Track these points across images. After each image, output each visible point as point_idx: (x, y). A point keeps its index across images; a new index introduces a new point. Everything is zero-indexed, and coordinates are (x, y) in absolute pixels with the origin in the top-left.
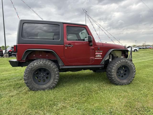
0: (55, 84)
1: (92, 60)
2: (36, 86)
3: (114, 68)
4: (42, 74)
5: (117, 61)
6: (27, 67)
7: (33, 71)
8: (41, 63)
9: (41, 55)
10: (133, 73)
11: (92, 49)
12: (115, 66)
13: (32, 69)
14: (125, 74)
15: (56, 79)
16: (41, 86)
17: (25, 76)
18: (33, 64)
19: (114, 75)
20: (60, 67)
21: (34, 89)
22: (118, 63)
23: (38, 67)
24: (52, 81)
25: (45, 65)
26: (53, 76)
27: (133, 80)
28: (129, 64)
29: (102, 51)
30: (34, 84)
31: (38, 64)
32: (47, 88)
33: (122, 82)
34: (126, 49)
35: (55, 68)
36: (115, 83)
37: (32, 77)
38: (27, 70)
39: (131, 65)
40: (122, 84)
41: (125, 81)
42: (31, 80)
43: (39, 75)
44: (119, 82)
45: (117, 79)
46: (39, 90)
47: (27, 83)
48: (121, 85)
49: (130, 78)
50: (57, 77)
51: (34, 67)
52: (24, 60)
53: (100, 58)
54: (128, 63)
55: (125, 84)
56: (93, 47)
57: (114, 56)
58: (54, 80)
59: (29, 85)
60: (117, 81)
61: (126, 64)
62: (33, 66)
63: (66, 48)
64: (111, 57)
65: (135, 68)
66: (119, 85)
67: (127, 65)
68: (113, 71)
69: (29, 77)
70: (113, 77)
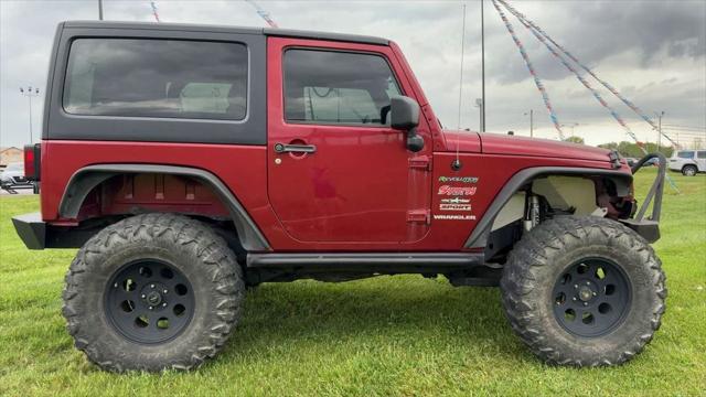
0: (212, 343)
1: (419, 223)
2: (121, 347)
3: (533, 271)
4: (153, 292)
5: (555, 234)
6: (79, 255)
7: (105, 274)
8: (143, 233)
9: (160, 196)
10: (650, 301)
11: (420, 169)
12: (543, 261)
13: (98, 262)
14: (603, 308)
15: (220, 318)
16: (145, 348)
17: (68, 297)
18: (104, 240)
19: (535, 308)
20: (248, 256)
21: (108, 363)
22: (560, 245)
23: (131, 255)
24: (198, 326)
25: (163, 244)
26: (205, 302)
27: (648, 341)
28: (626, 250)
29: (475, 179)
30: (109, 338)
31: (126, 238)
32: (175, 363)
33: (586, 349)
34: (619, 167)
35: (212, 260)
36: (545, 353)
37: (100, 304)
38: (76, 270)
39: (638, 261)
40: (582, 364)
41: (601, 346)
42: (98, 319)
43: (140, 293)
44: (566, 347)
45: (553, 331)
46: (134, 368)
47: (76, 332)
48: (575, 366)
49: (633, 328)
50: (221, 309)
51: (109, 254)
52: (71, 220)
53: (465, 213)
54: (618, 247)
55: (603, 365)
56: (425, 158)
57: (551, 205)
58: (207, 323)
59: (86, 342)
60: (556, 341)
61: (606, 253)
62: (102, 248)
63: (278, 161)
64: (536, 208)
65: (662, 279)
66: (567, 365)
67: (613, 256)
68: (530, 286)
69: (83, 302)
70: (532, 319)
